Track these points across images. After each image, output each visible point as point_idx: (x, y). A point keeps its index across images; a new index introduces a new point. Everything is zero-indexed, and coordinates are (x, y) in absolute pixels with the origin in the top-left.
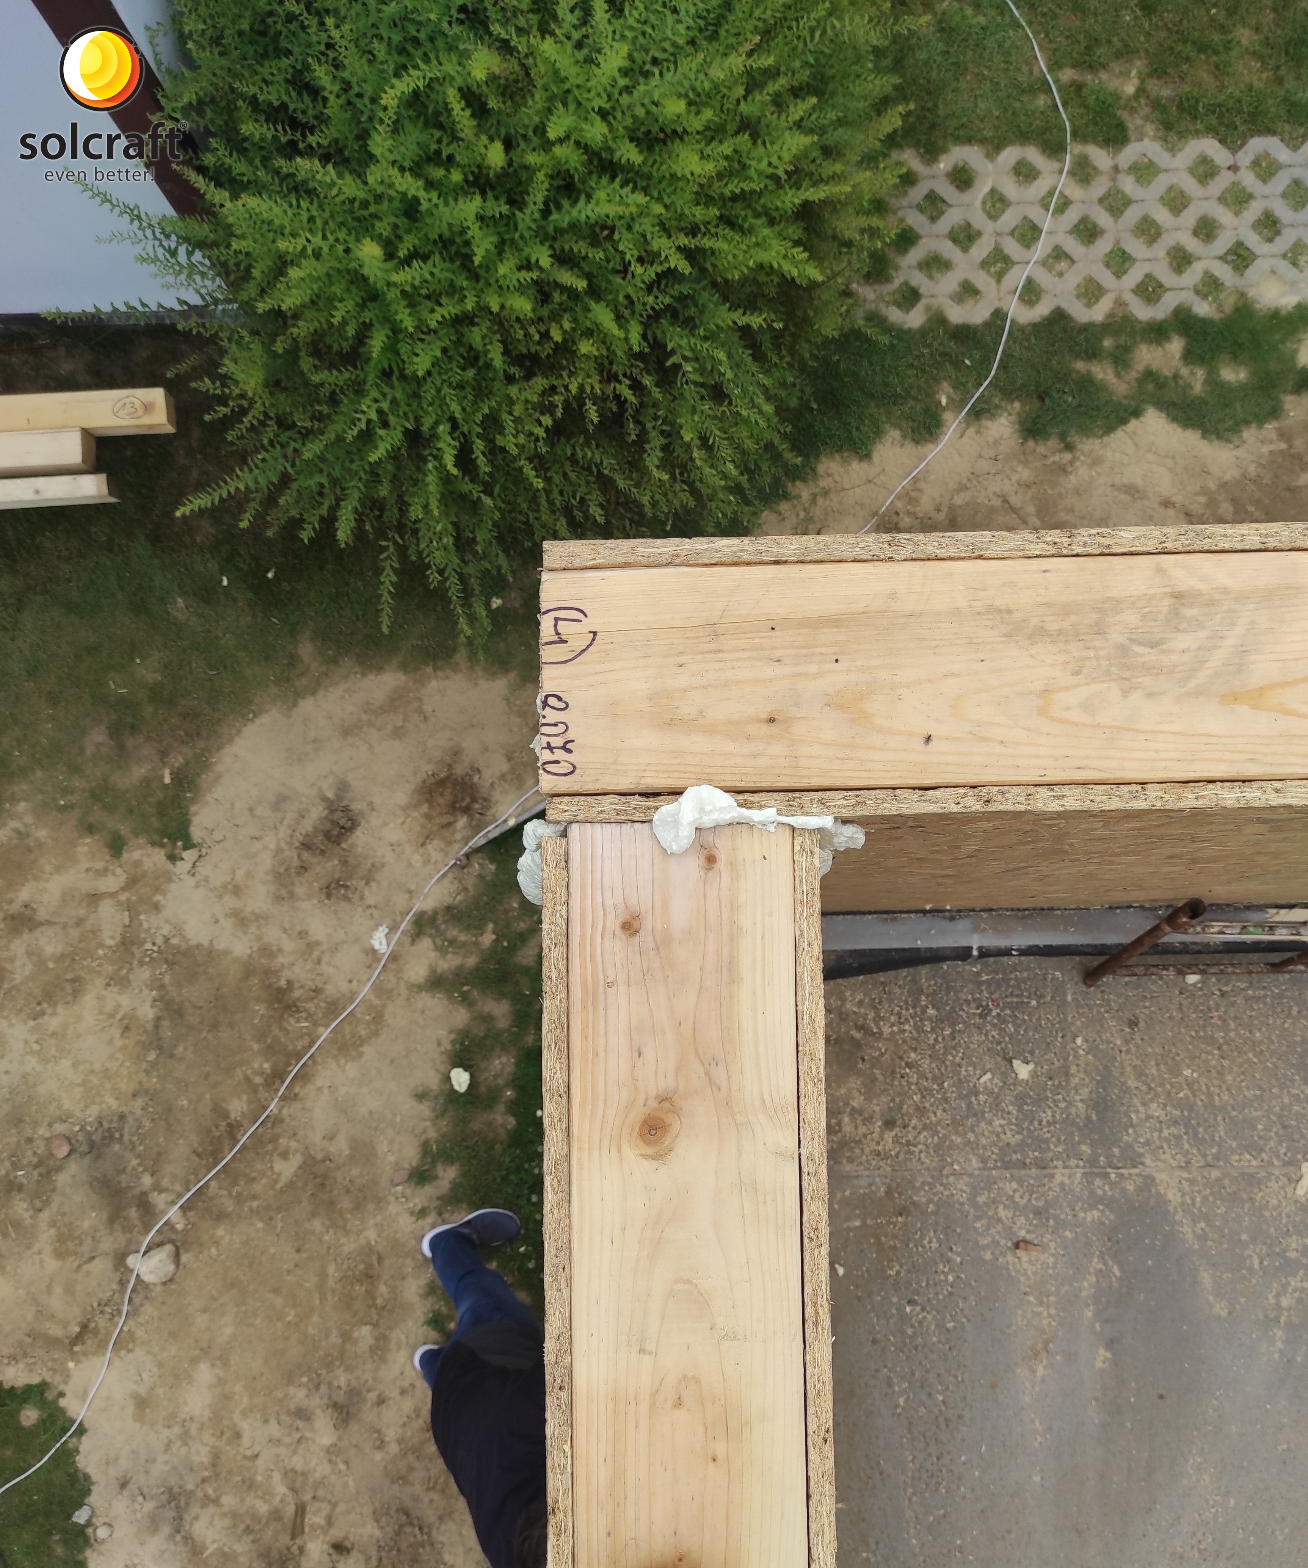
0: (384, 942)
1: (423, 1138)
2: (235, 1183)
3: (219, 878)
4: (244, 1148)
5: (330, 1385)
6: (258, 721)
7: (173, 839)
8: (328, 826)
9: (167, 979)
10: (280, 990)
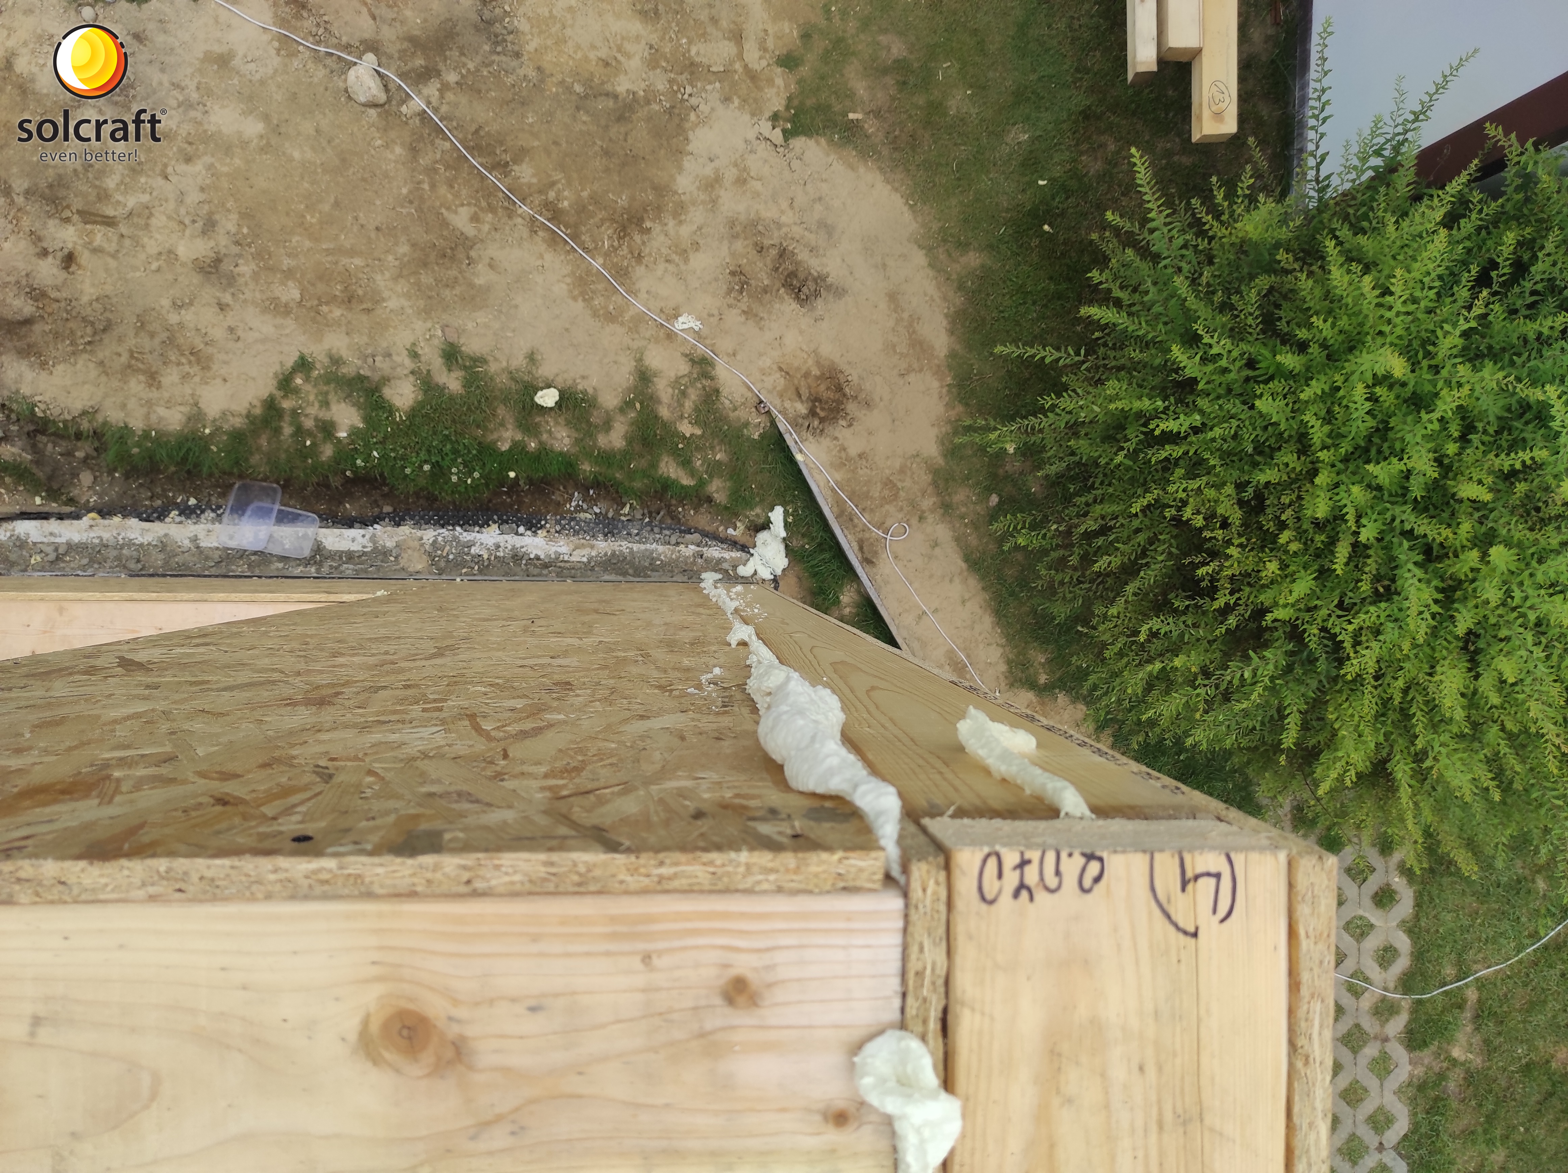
0: (685, 326)
1: (490, 358)
2: (448, 167)
3: (754, 164)
4: (483, 178)
5: (240, 256)
6: (905, 209)
7: (793, 120)
8: (801, 276)
9: (656, 107)
10: (641, 220)
